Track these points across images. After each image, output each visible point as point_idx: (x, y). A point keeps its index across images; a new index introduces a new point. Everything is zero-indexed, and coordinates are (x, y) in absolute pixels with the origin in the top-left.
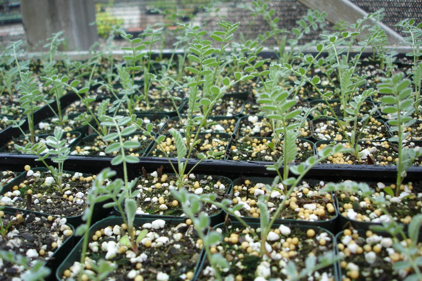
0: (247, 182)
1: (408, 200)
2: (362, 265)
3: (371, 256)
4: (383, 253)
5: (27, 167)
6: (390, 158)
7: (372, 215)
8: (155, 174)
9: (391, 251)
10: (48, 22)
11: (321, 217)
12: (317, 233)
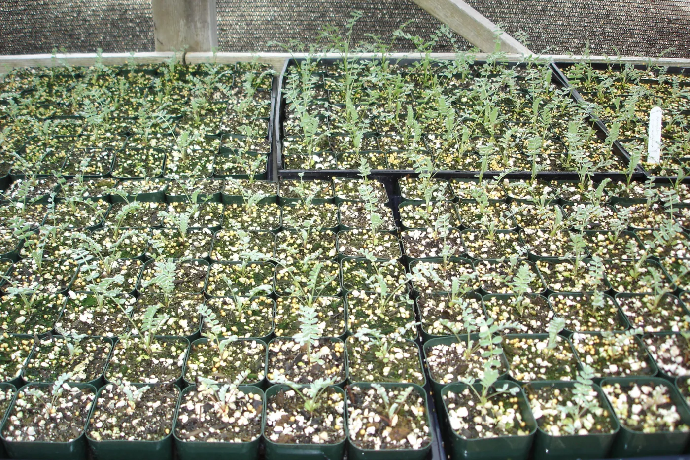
0: (454, 181)
1: (535, 188)
2: (522, 216)
3: (525, 213)
4: (529, 211)
5: (334, 178)
6: (523, 165)
7: (521, 196)
8: (404, 179)
9: (532, 210)
10: (182, 22)
11: (499, 198)
12: (501, 204)
